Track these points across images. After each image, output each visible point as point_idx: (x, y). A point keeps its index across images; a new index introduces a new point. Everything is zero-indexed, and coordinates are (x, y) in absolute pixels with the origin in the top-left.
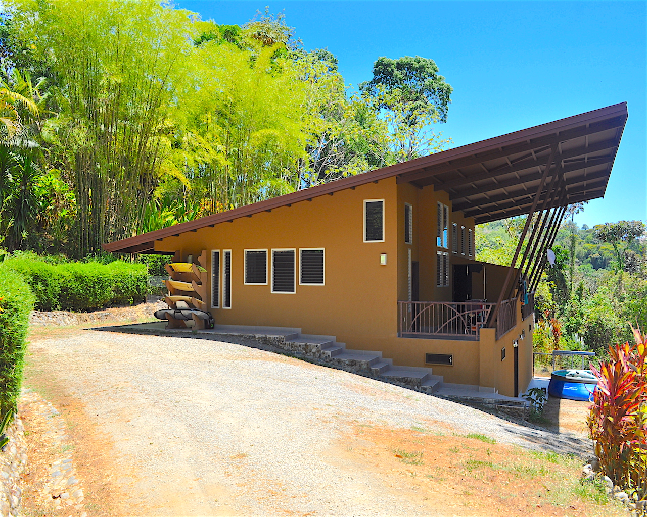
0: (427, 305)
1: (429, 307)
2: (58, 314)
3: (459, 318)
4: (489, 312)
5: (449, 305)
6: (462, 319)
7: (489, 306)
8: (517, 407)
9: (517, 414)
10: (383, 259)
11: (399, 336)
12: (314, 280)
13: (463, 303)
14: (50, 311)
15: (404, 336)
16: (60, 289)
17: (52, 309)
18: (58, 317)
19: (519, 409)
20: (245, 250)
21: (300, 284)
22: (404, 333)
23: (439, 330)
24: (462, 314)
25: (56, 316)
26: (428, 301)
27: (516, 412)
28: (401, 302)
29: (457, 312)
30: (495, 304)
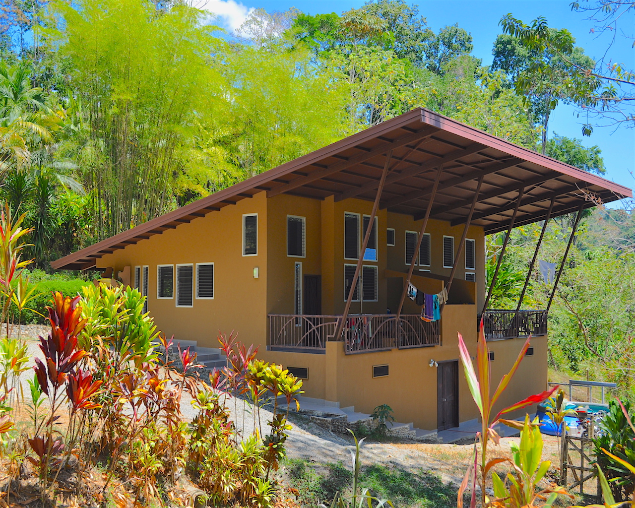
0: (290, 318)
1: (291, 320)
2: (32, 327)
3: (314, 330)
4: (337, 325)
5: (307, 318)
6: (316, 332)
7: (337, 319)
8: (326, 419)
9: (325, 426)
10: (256, 272)
11: (268, 350)
12: (205, 294)
13: (317, 316)
14: (25, 324)
15: (272, 349)
16: (36, 304)
17: (27, 323)
18: (32, 330)
19: (327, 421)
20: (158, 266)
21: (197, 298)
22: (272, 346)
23: (299, 343)
24: (316, 327)
25: (30, 329)
26: (290, 314)
27: (325, 424)
28: (270, 315)
29: (313, 326)
30: (342, 317)
